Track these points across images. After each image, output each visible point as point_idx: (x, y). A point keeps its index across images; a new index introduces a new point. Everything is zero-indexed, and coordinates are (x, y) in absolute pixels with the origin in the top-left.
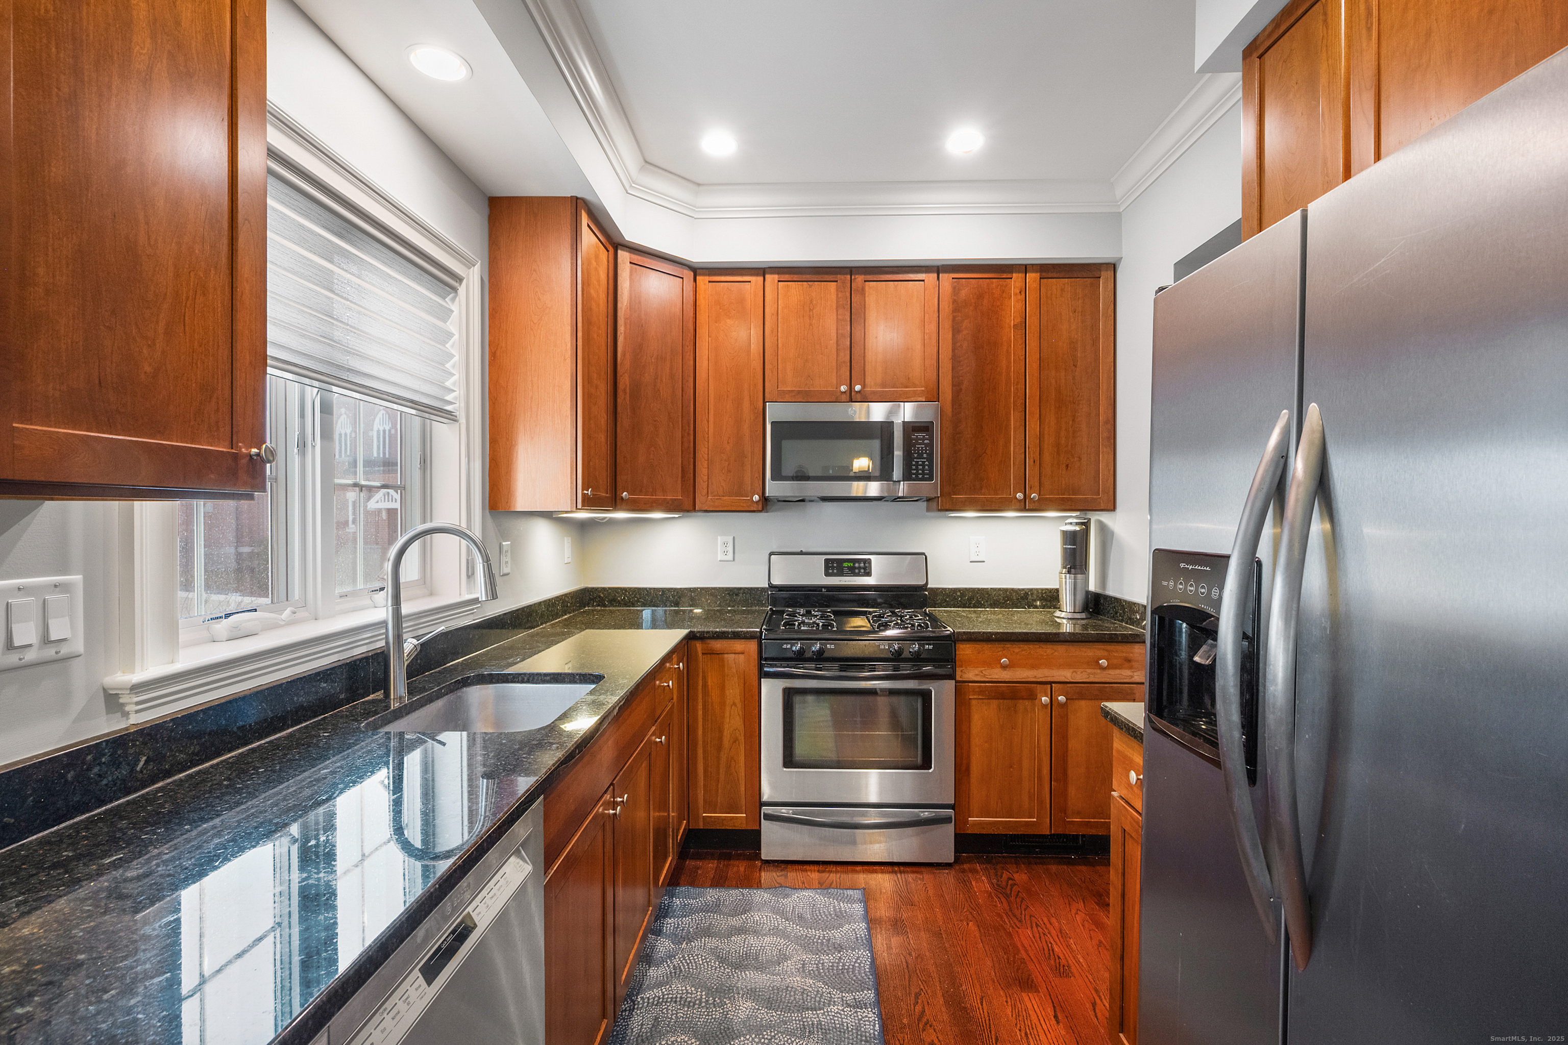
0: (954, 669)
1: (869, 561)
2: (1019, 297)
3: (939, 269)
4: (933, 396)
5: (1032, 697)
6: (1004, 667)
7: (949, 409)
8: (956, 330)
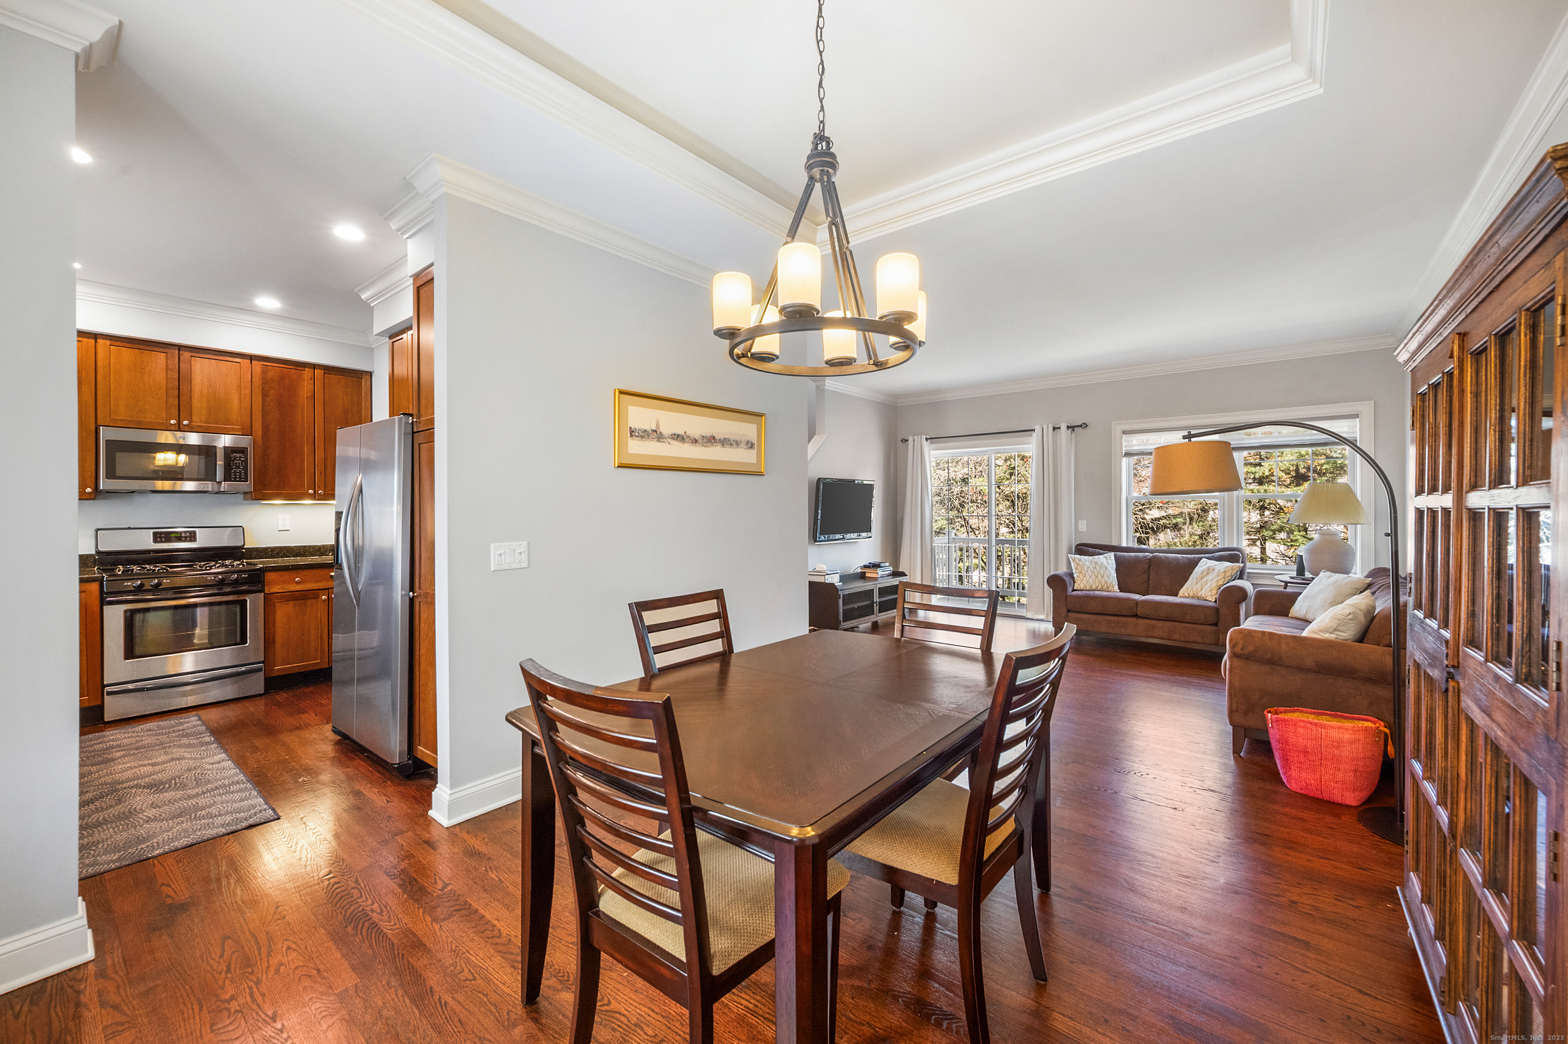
0: (263, 586)
1: (195, 532)
2: (310, 382)
3: (251, 358)
4: (247, 431)
5: (316, 597)
6: (298, 583)
7: (260, 440)
8: (265, 395)
